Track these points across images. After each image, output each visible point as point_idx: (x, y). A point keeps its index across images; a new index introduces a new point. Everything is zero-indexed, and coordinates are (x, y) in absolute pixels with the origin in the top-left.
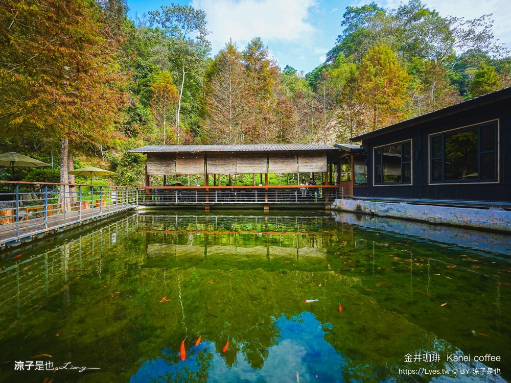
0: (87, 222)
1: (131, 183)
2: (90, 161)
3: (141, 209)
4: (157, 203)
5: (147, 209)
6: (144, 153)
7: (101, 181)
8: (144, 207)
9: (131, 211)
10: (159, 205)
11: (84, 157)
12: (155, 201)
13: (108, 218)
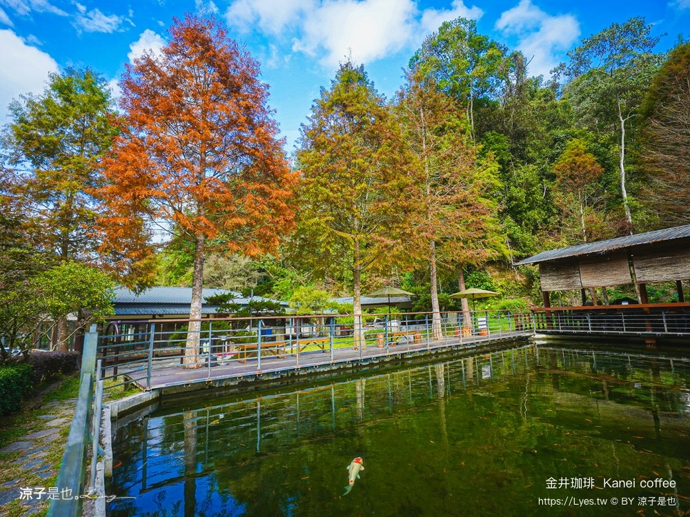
0: (444, 351)
1: (555, 301)
2: (504, 276)
3: (540, 339)
4: (561, 331)
5: (548, 339)
6: (535, 264)
7: (516, 300)
8: (544, 336)
9: (523, 341)
10: (564, 333)
11: (497, 273)
12: (558, 329)
13: (477, 347)
